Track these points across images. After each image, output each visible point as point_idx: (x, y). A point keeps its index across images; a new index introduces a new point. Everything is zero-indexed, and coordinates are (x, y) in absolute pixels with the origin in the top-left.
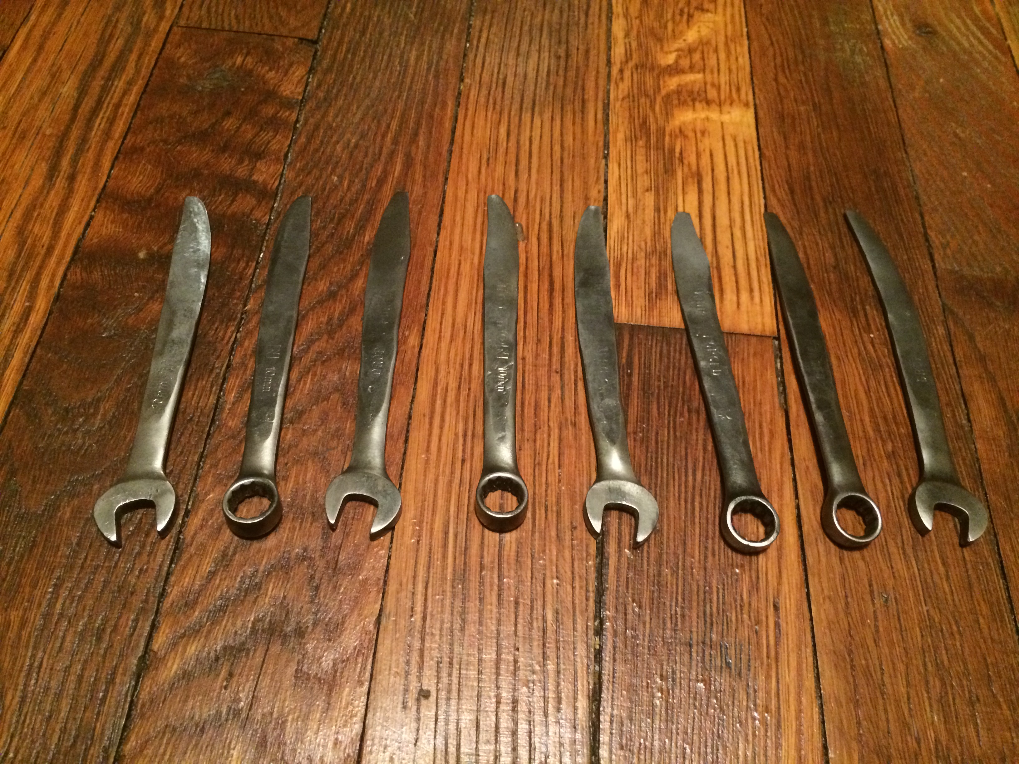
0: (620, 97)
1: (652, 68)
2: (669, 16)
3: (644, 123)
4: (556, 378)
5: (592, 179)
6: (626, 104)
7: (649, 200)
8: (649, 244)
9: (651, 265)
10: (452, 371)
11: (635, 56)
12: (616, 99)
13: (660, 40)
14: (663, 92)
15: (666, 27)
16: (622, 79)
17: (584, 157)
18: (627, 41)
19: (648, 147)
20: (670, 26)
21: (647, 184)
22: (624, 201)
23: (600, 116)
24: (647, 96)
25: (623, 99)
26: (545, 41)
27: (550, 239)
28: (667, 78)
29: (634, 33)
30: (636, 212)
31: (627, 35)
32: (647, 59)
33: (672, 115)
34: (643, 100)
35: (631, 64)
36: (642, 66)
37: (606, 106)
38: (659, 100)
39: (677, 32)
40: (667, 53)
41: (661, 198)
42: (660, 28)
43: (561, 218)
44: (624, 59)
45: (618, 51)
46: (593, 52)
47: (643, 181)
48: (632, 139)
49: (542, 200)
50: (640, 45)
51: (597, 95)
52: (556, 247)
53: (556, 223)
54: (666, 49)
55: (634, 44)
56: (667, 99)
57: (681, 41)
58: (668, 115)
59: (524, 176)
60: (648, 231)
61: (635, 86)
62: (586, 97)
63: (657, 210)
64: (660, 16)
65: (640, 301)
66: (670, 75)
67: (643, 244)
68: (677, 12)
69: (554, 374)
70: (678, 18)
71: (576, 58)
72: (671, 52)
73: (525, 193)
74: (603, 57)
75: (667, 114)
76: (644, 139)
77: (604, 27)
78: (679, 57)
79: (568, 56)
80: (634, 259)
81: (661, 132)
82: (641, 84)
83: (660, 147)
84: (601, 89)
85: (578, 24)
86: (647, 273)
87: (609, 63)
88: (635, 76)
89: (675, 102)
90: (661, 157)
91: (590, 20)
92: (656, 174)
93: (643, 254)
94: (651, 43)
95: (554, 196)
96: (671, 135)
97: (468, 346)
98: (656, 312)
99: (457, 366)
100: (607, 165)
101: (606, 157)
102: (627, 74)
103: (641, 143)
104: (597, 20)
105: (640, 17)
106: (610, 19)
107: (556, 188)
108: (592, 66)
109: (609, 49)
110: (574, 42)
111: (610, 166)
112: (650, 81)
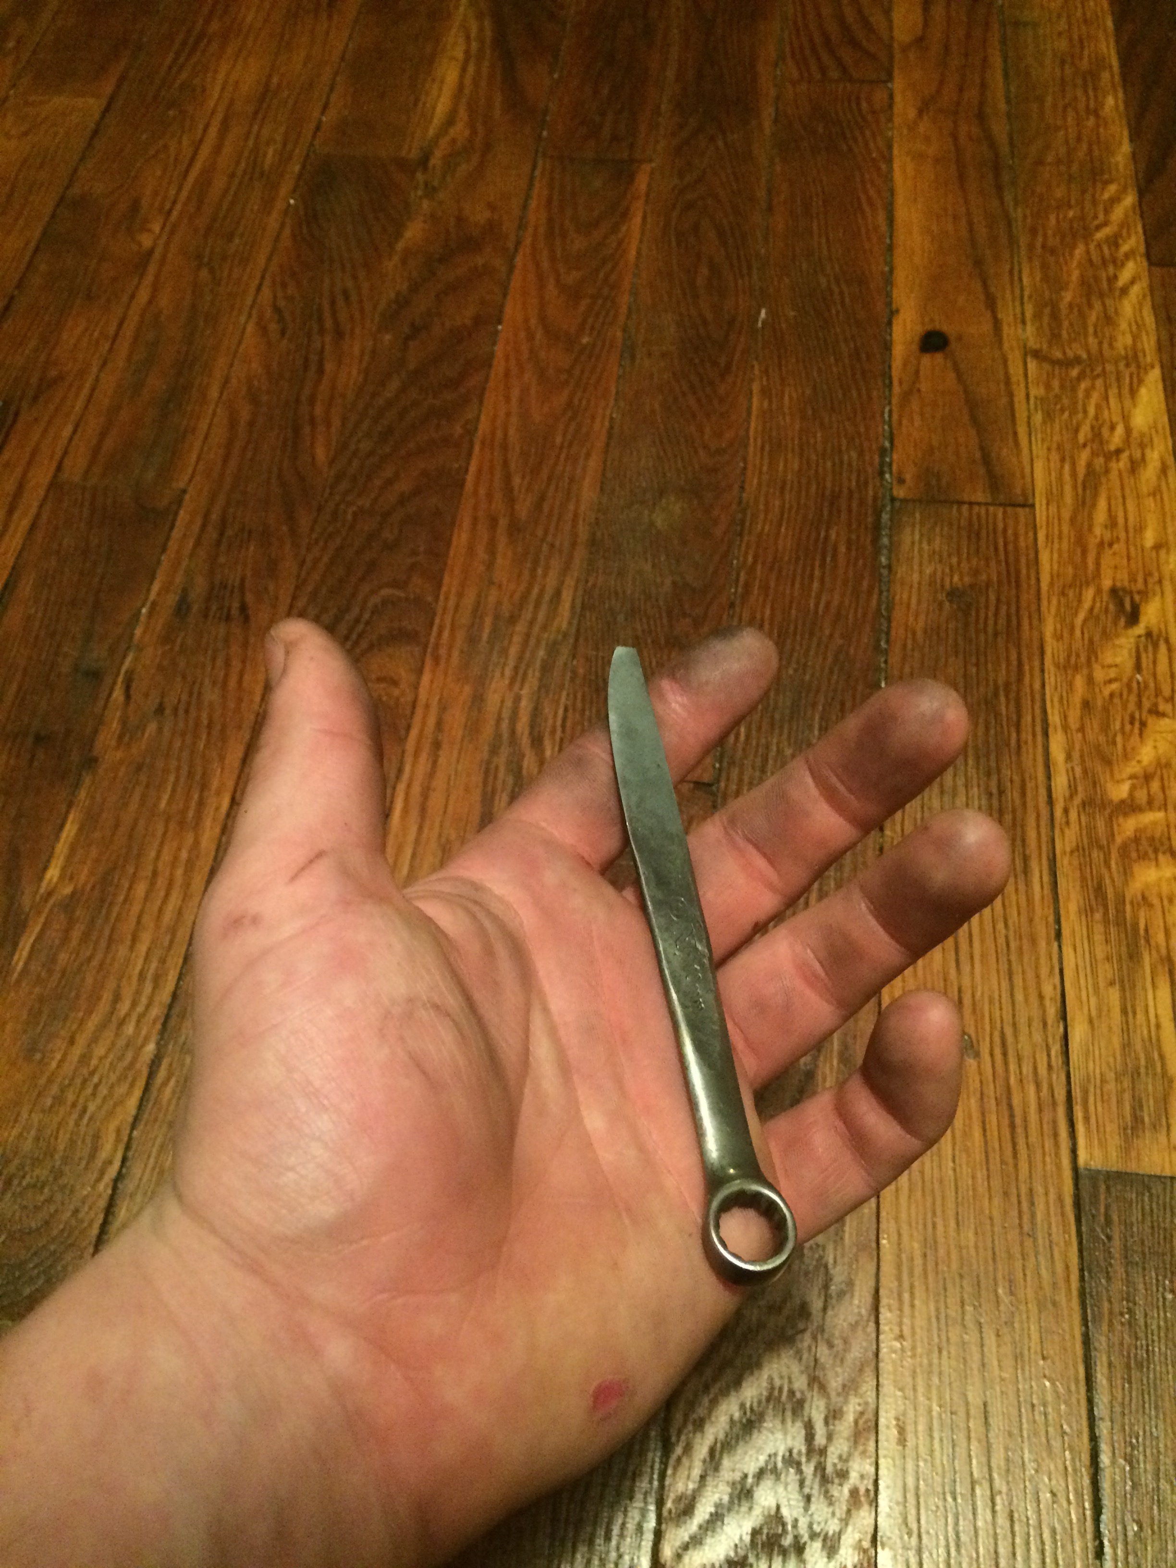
0: (1068, 849)
1: (1103, 806)
2: (1118, 725)
3: (1099, 890)
4: (1028, 1243)
5: (1044, 971)
6: (1076, 863)
7: (1114, 996)
8: (1119, 1058)
9: (1123, 1091)
10: (915, 1234)
11: (1080, 789)
12: (1065, 853)
13: (1108, 762)
14: (1119, 840)
15: (1114, 743)
16: (1068, 823)
17: (1034, 941)
18: (1069, 766)
19: (1106, 921)
20: (1119, 739)
21: (1110, 975)
22: (1084, 998)
23: (1046, 879)
24: (1100, 847)
25: (1072, 852)
26: (972, 771)
27: (1005, 1054)
28: (1121, 819)
29: (1076, 755)
30: (1099, 1016)
31: (1069, 757)
32: (1096, 792)
33: (1132, 873)
34: (1095, 854)
35: (1077, 800)
36: (1090, 804)
37: (1053, 861)
38: (1114, 855)
39: (1129, 749)
40: (1118, 782)
41: (1128, 994)
42: (1108, 744)
43: (1014, 1025)
44: (1067, 795)
45: (1060, 782)
46: (1030, 785)
47: (1106, 971)
48: (1087, 911)
49: (991, 1002)
50: (1085, 771)
51: (1040, 847)
52: (1013, 1067)
53: (1008, 1031)
54: (1117, 776)
55: (1078, 770)
56: (1124, 850)
57: (1134, 763)
58: (1127, 872)
59: (966, 968)
60: (1116, 1042)
61: (1084, 832)
62: (1028, 852)
63: (1124, 1011)
64: (1105, 727)
65: (1114, 1141)
66: (1126, 815)
67: (1111, 1060)
68: (1127, 719)
69: (1026, 1238)
70: (1128, 727)
71: (1013, 795)
72: (1123, 780)
73: (970, 992)
74: (1043, 792)
75: (1125, 873)
76: (1101, 910)
77: (1040, 749)
78: (1133, 788)
79: (1001, 792)
80: (1103, 1081)
81: (1121, 900)
82: (1091, 829)
83: (1120, 922)
84: (1044, 839)
85: (1008, 745)
86: (1120, 1102)
87: (1050, 801)
88: (1083, 818)
89: (1134, 855)
90: (1123, 936)
91: (1023, 736)
92: (1120, 959)
93: (1112, 1075)
94: (1099, 768)
95: (1004, 995)
96: (1132, 903)
97: (929, 1200)
98: (1133, 1154)
99: (920, 1227)
100: (1060, 947)
101: (1058, 935)
102: (1073, 815)
103: (1098, 916)
104: (1030, 737)
105: (1082, 729)
106: (1046, 734)
107: (1005, 984)
108: (1030, 804)
109: (1049, 778)
110: (1006, 773)
111: (1064, 948)
112: (1101, 824)
